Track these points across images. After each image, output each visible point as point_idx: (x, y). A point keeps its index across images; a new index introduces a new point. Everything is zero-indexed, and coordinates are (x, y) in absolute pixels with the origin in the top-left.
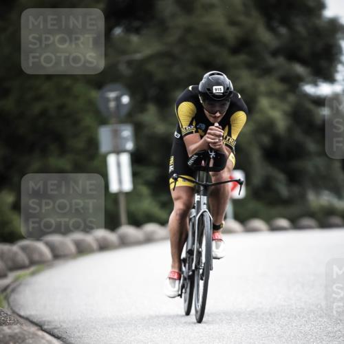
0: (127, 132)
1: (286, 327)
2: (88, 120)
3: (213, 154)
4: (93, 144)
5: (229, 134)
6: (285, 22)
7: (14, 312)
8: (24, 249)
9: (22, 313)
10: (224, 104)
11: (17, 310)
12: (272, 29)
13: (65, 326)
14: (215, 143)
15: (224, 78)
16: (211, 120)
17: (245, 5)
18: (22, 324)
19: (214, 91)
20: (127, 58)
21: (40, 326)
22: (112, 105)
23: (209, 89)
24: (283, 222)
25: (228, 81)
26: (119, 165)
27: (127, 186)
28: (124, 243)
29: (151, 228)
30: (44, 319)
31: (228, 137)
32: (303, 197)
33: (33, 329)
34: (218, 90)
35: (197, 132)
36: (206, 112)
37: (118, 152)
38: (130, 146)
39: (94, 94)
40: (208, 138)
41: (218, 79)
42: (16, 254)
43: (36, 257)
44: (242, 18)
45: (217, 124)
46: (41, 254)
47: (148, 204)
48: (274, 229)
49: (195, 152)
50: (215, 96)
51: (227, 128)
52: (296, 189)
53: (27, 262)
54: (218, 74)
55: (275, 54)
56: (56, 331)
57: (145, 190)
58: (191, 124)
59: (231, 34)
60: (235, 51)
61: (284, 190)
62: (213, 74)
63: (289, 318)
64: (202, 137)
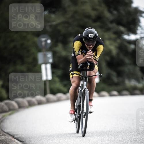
0: (50, 55)
1: (116, 137)
2: (33, 50)
3: (89, 64)
4: (35, 60)
5: (96, 55)
6: (116, 9)
7: (2, 130)
8: (6, 104)
9: (6, 131)
10: (94, 42)
11: (3, 130)
12: (110, 12)
13: (23, 136)
14: (90, 59)
15: (94, 30)
16: (88, 49)
17: (99, 2)
18: (5, 136)
19: (90, 36)
20: (50, 24)
21: (13, 136)
22: (43, 44)
23: (87, 35)
24: (115, 93)
25: (95, 32)
26: (46, 69)
27: (50, 77)
28: (48, 101)
29: (60, 95)
30: (15, 133)
31: (95, 56)
32: (123, 82)
33: (10, 138)
34: (91, 35)
35: (82, 54)
36: (86, 45)
37: (46, 63)
38: (51, 61)
39: (36, 39)
40: (87, 57)
41: (92, 31)
42: (3, 106)
43: (11, 108)
44: (98, 7)
45: (90, 50)
46: (14, 106)
47: (58, 85)
48: (111, 95)
49: (81, 63)
50: (90, 38)
51: (95, 52)
52: (120, 79)
53: (8, 109)
54: (91, 29)
55: (112, 22)
56: (20, 138)
57: (57, 79)
58: (79, 51)
59: (93, 14)
60: (95, 21)
61: (115, 79)
62: (89, 29)
63: (117, 133)
64: (84, 56)
